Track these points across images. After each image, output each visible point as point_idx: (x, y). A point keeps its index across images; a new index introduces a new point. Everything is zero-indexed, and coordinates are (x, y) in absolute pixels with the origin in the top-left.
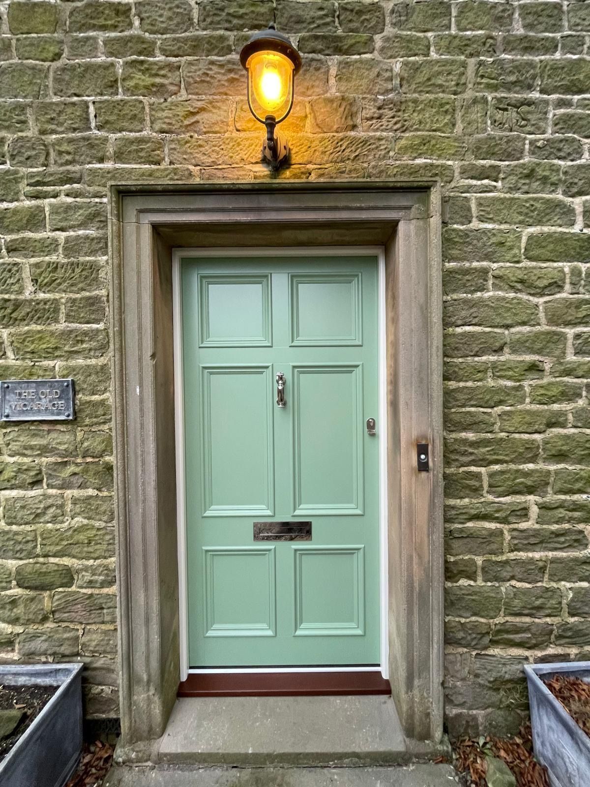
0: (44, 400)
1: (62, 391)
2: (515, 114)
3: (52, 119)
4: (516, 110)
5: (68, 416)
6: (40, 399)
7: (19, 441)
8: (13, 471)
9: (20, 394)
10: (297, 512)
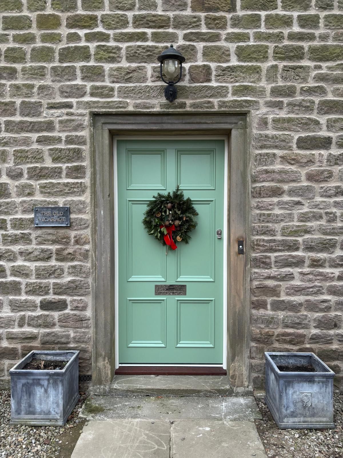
0: (55, 216)
1: (64, 213)
2: (293, 73)
3: (58, 74)
4: (293, 70)
5: (67, 224)
6: (53, 216)
7: (42, 237)
8: (39, 252)
9: (43, 214)
10: (179, 280)
